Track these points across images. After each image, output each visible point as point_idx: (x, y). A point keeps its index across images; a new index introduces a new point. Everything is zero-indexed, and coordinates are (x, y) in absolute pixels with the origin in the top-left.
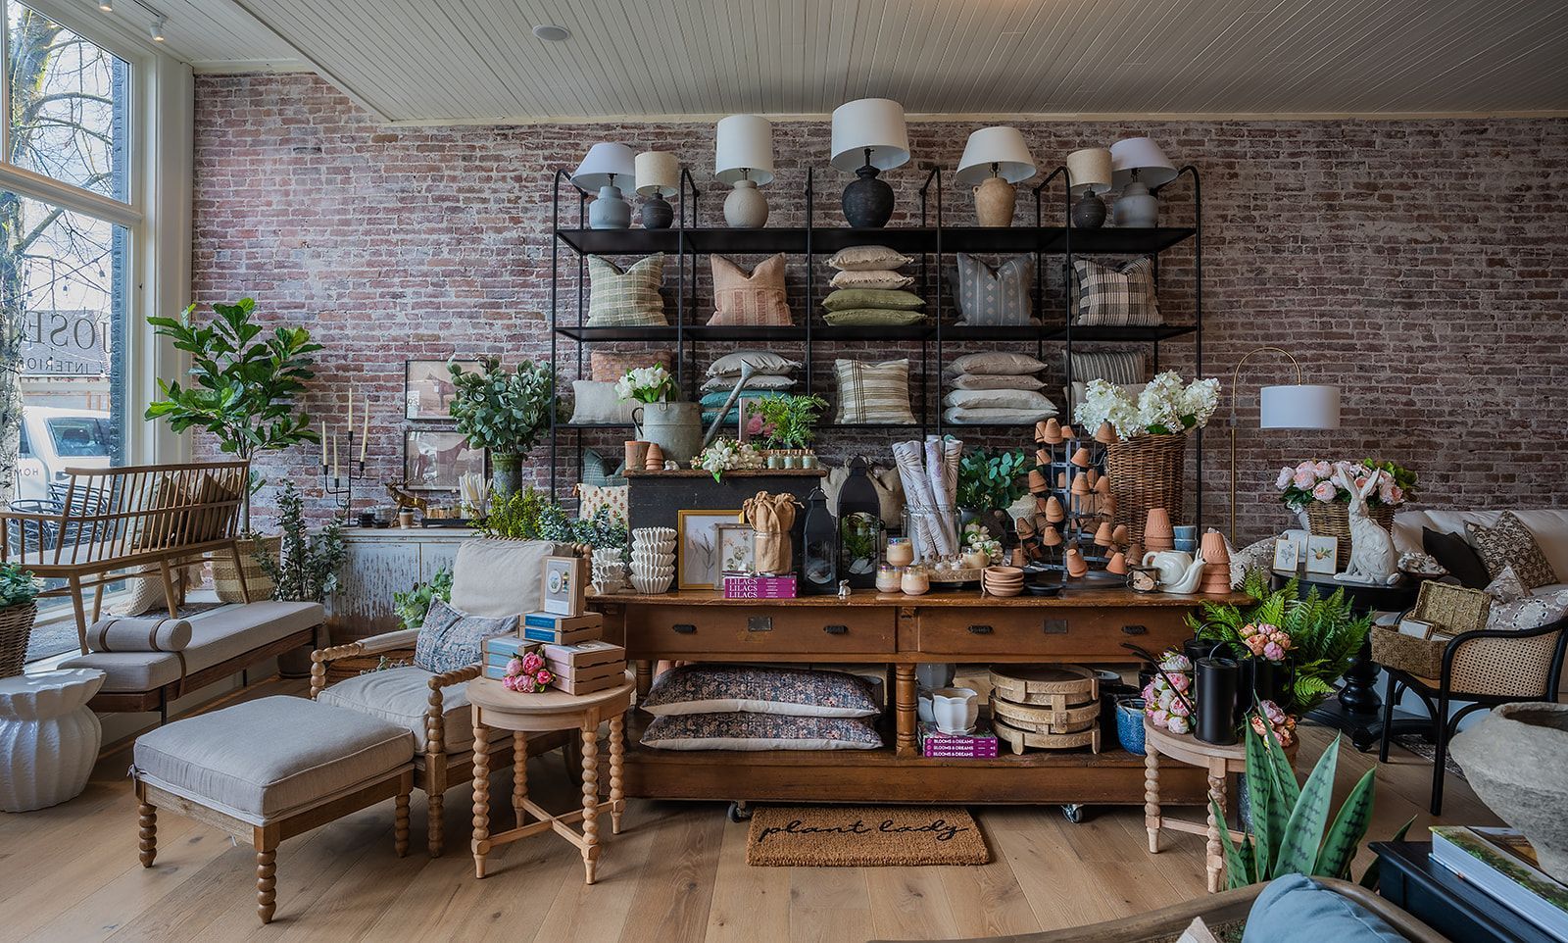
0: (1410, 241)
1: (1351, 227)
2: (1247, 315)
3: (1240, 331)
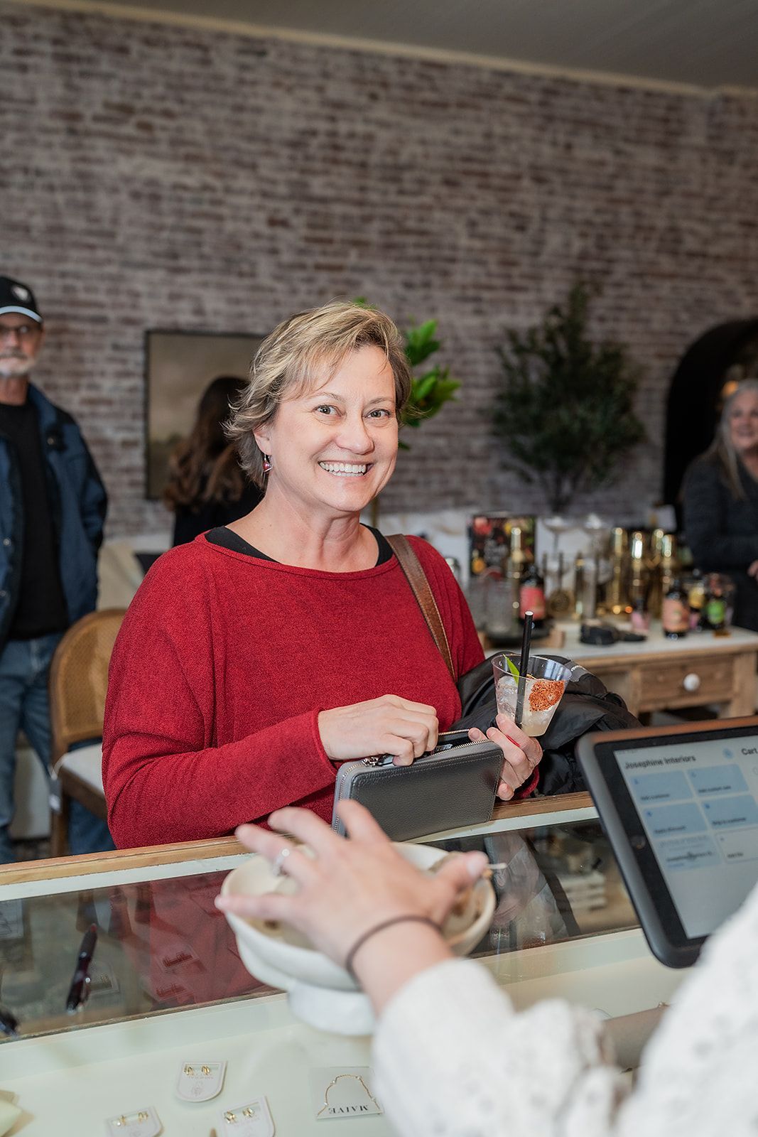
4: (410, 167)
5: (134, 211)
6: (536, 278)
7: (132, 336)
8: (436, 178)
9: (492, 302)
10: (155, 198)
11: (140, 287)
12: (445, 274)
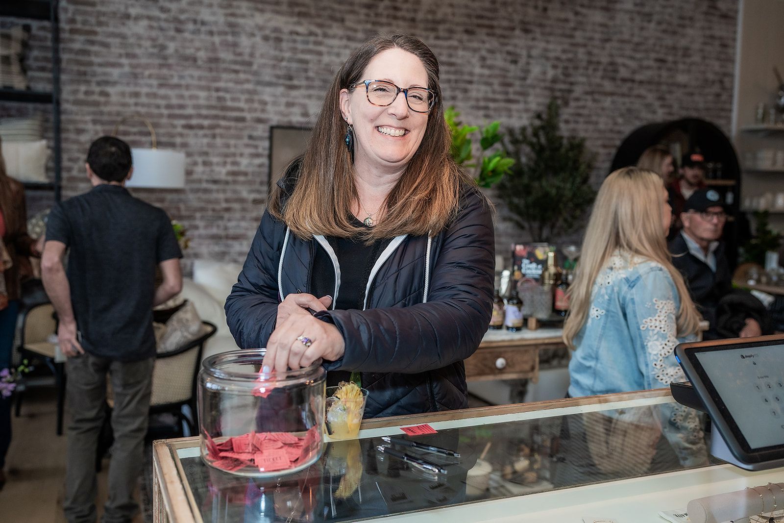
0: (292, 33)
1: (243, 16)
2: (151, 86)
3: (144, 100)
4: (443, 21)
5: (264, 48)
6: (524, 94)
7: (261, 130)
8: (460, 29)
9: (495, 110)
10: (279, 40)
11: (267, 98)
12: (465, 91)
